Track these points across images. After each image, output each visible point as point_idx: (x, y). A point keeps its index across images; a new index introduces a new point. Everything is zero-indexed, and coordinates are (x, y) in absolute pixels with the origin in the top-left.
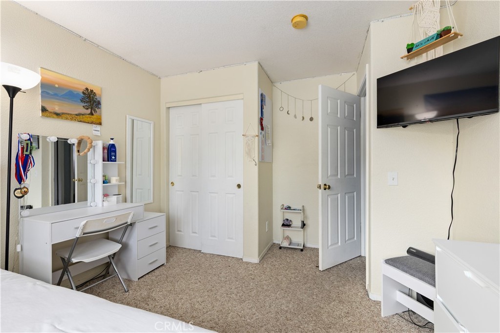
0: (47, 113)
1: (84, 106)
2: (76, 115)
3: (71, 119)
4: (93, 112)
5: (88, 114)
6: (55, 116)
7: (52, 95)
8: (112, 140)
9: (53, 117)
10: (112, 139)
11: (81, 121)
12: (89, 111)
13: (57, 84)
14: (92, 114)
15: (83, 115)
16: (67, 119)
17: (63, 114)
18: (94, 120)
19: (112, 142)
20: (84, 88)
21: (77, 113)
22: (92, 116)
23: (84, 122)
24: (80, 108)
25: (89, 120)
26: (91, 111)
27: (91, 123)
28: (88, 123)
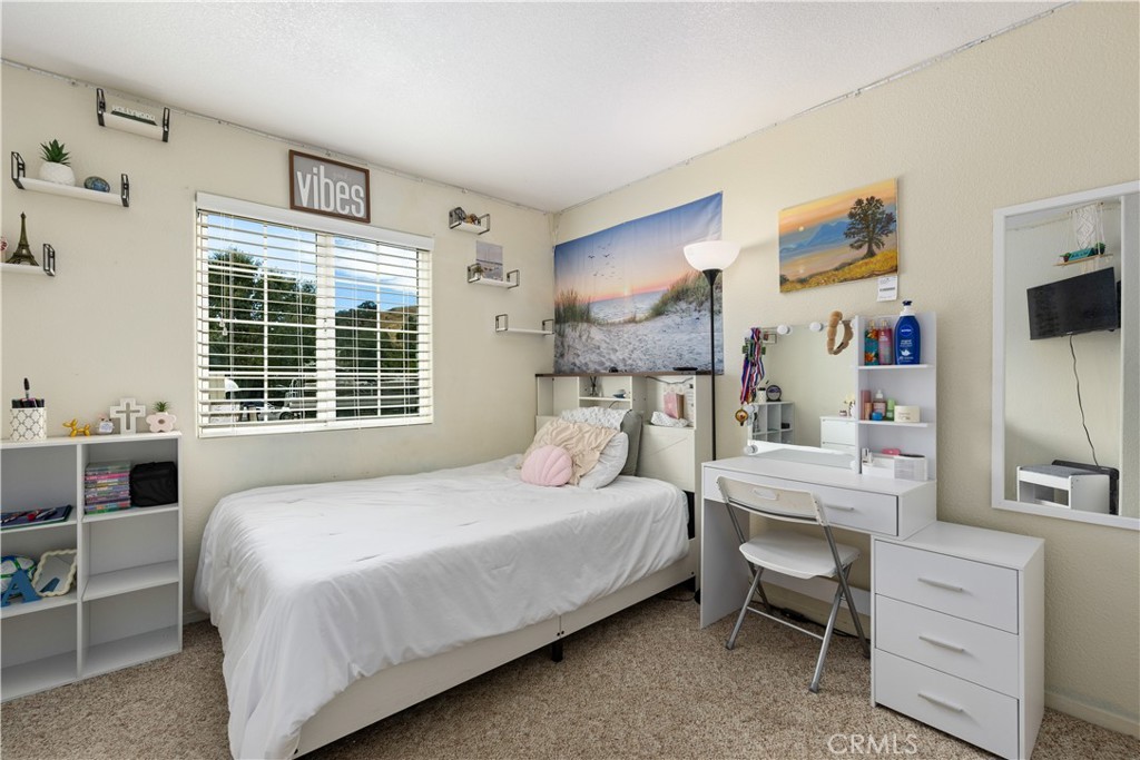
0: (788, 286)
1: (852, 246)
2: (837, 269)
3: (827, 283)
4: (874, 247)
5: (863, 259)
6: (799, 286)
7: (795, 249)
8: (906, 307)
9: (797, 290)
10: (908, 303)
11: (845, 280)
12: (864, 250)
13: (802, 225)
14: (871, 254)
15: (850, 264)
16: (818, 284)
17: (811, 276)
18: (877, 267)
19: (906, 312)
20: (852, 203)
21: (837, 265)
22: (873, 260)
23: (852, 279)
24: (845, 252)
25: (864, 270)
26: (870, 247)
27: (869, 277)
28: (862, 278)
